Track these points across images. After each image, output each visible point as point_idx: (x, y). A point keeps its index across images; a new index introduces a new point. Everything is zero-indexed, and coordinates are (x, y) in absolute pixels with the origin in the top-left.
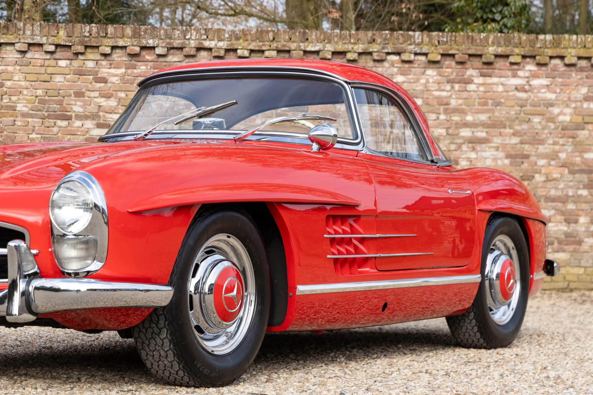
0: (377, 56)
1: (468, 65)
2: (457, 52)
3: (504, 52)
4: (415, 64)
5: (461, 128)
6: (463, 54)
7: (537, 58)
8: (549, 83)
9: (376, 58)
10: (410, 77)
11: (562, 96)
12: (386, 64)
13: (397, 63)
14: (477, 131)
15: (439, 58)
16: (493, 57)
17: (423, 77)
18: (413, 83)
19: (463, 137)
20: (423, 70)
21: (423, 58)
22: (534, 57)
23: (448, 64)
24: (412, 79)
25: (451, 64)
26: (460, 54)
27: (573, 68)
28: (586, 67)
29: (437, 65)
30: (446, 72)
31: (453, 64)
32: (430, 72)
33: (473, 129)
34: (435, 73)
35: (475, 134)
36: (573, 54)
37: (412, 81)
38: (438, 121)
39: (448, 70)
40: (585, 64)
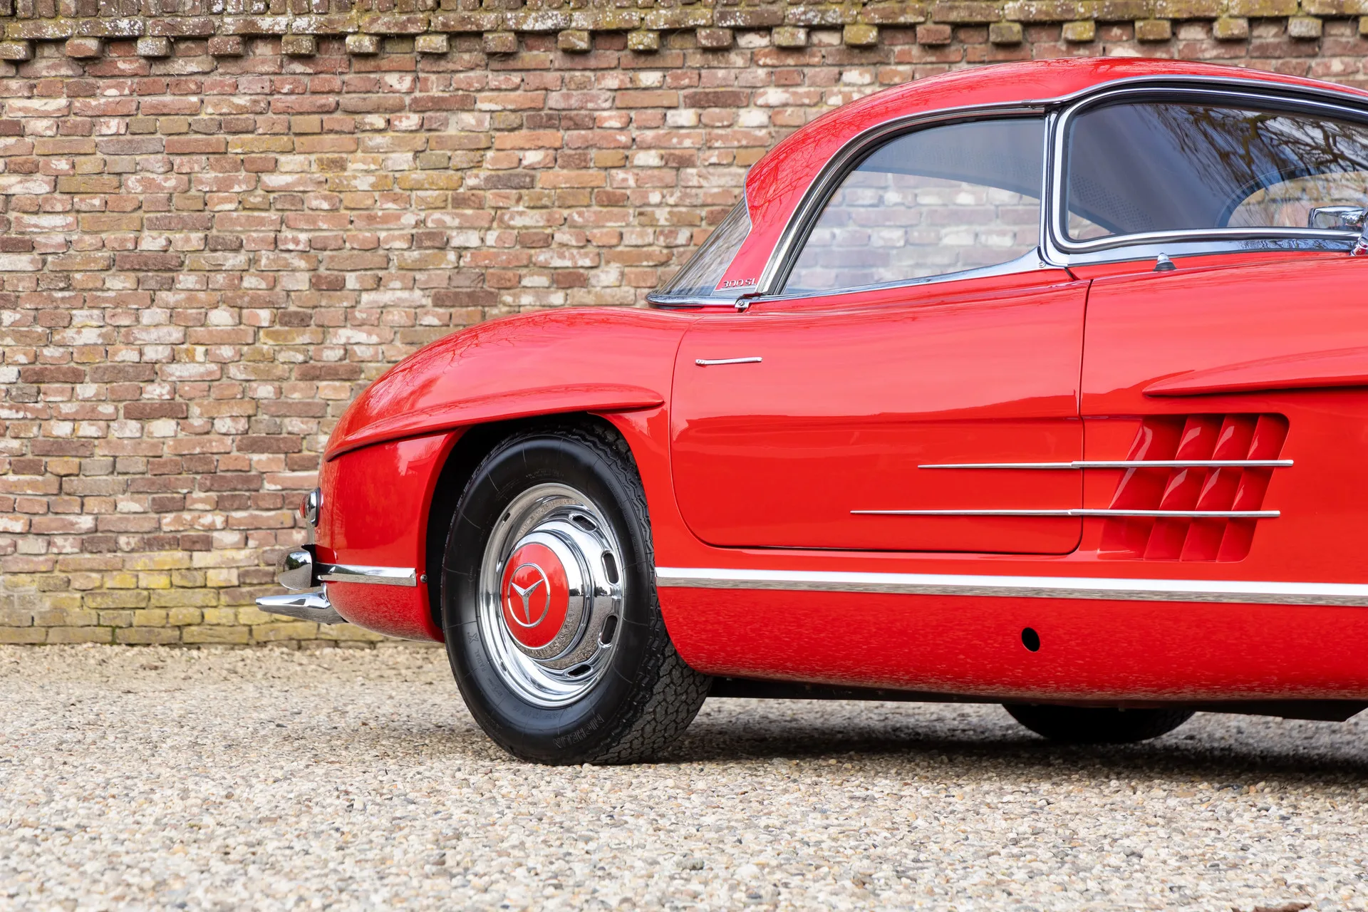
0: (707, 37)
1: (954, 52)
2: (921, 19)
3: (1047, 13)
4: (813, 55)
5: (943, 226)
6: (936, 23)
7: (1138, 24)
9: (705, 42)
10: (801, 90)
12: (736, 59)
13: (766, 56)
14: (989, 233)
15: (872, 35)
16: (1017, 27)
17: (835, 89)
18: (809, 106)
19: (948, 248)
20: (836, 70)
21: (832, 39)
22: (1128, 23)
23: (902, 53)
24: (808, 95)
25: (909, 52)
26: (930, 25)
27: (1240, 51)
28: (1277, 46)
29: (873, 57)
30: (896, 73)
31: (915, 51)
32: (852, 75)
33: (977, 228)
34: (867, 78)
35: (983, 238)
36: (1235, 12)
37: (807, 101)
38: (881, 209)
39: (901, 68)
40: (1275, 35)
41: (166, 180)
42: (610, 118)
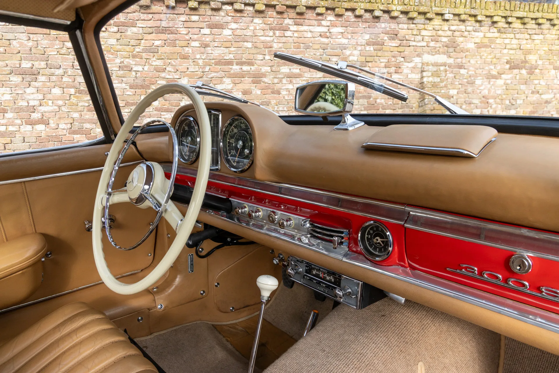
0: (214, 5)
1: (285, 15)
2: (278, 3)
3: (313, 4)
4: (245, 13)
5: (281, 66)
6: (282, 5)
7: (337, 9)
8: (343, 31)
9: (214, 7)
10: (241, 24)
11: (352, 41)
12: (222, 13)
13: (231, 13)
14: (293, 69)
15: (263, 8)
16: (305, 8)
17: (252, 25)
18: (244, 29)
19: (283, 73)
20: (252, 18)
21: (251, 8)
22: (333, 9)
23: (271, 14)
24: (243, 26)
25: (273, 14)
26: (280, 5)
27: (360, 20)
28: (369, 19)
29: (262, 15)
30: (269, 21)
31: (275, 14)
32: (257, 20)
33: (290, 67)
34: (261, 22)
35: (292, 70)
36: (362, 7)
37: (243, 28)
38: (264, 61)
39: (270, 19)
40: (369, 16)
41: (28, 43)
42: (183, 30)
